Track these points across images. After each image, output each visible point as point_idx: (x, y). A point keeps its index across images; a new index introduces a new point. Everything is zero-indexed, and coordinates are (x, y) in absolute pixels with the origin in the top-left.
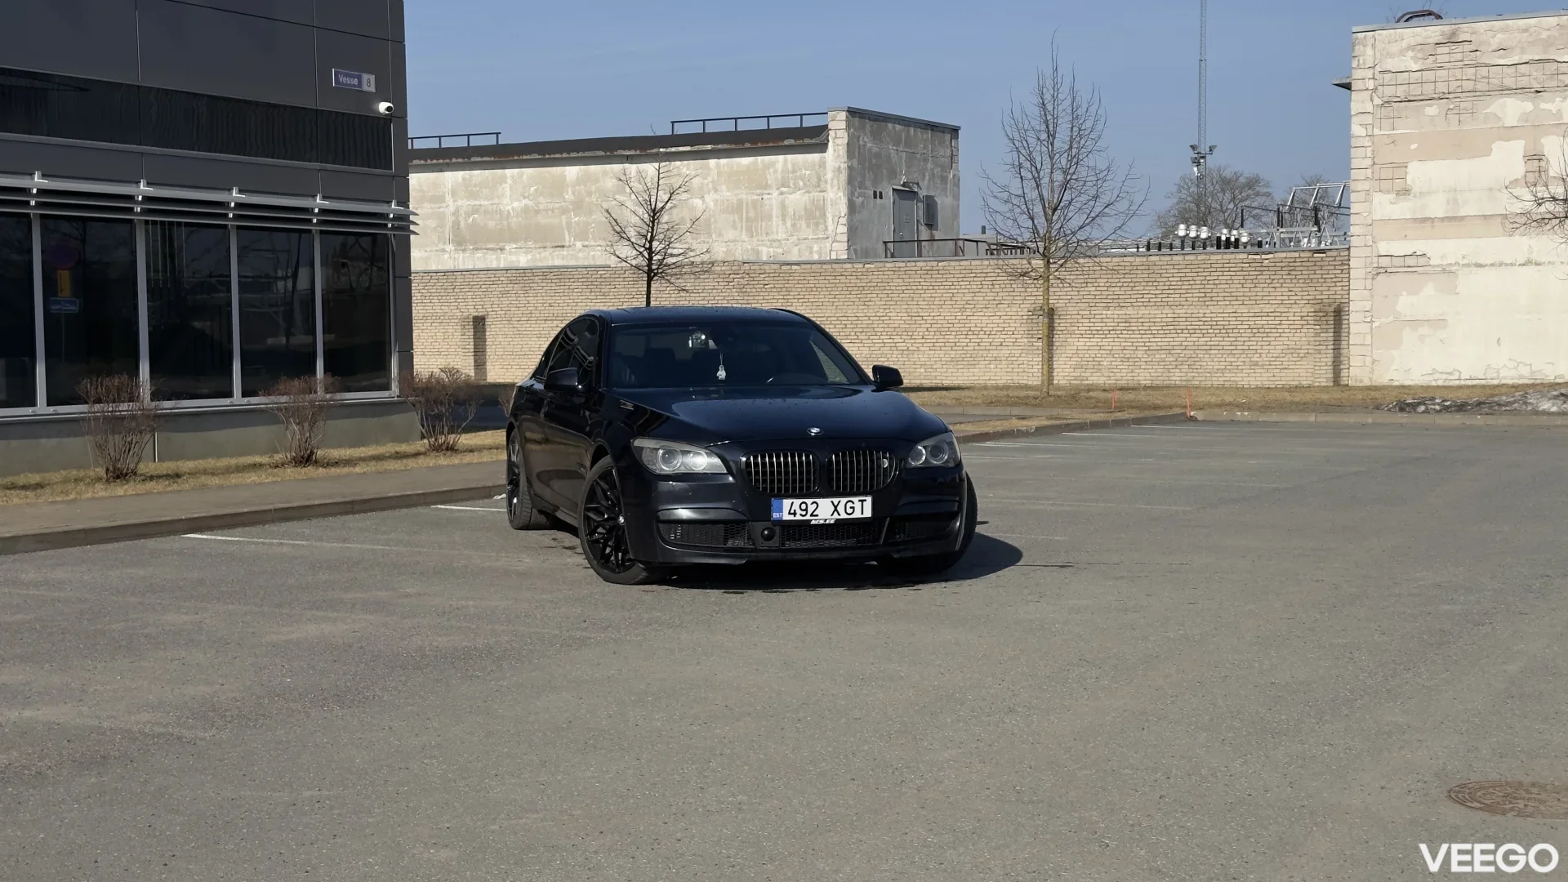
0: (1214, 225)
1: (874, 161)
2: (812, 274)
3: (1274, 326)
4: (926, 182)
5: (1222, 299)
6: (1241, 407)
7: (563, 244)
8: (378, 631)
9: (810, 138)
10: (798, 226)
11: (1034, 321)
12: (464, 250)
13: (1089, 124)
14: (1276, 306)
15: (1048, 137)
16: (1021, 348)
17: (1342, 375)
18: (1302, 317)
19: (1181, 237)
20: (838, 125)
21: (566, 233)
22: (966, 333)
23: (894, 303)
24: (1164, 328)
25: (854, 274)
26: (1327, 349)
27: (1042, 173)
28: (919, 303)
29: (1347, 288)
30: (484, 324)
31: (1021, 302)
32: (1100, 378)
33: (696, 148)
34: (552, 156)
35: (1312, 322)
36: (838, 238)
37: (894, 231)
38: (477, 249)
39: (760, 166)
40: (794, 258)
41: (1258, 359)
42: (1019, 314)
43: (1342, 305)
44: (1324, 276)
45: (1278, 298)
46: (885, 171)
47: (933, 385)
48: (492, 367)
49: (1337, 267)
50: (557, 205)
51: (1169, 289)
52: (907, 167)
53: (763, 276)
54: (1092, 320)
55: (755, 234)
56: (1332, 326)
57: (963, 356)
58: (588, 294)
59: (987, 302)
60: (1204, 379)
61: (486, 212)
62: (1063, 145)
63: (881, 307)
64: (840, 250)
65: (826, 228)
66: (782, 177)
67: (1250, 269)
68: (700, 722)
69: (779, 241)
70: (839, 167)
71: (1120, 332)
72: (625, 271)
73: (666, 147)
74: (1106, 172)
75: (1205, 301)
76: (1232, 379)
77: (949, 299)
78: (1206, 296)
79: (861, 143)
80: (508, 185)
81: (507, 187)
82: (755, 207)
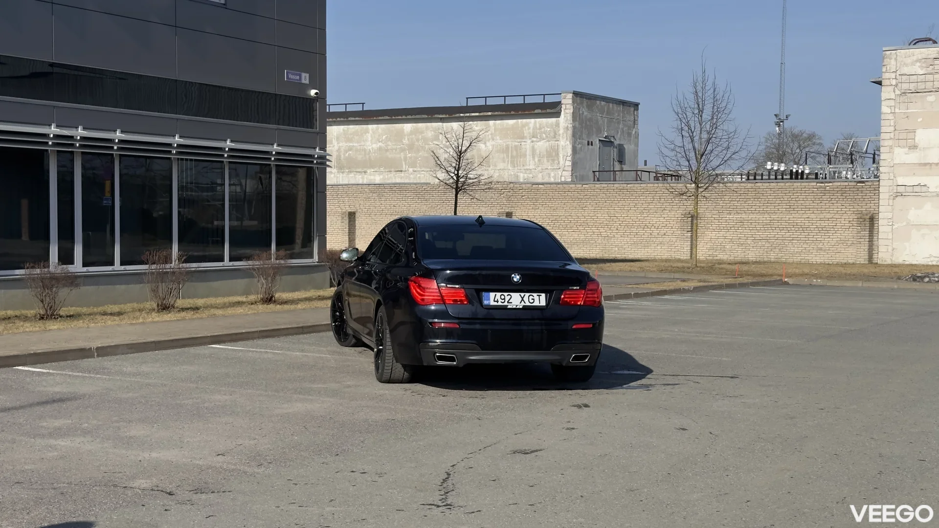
0: (787, 162)
1: (588, 123)
2: (551, 190)
3: (832, 227)
4: (619, 136)
5: (800, 209)
6: (816, 276)
7: (402, 169)
8: (338, 408)
9: (551, 109)
10: (542, 161)
11: (685, 221)
12: (343, 173)
13: (724, 104)
14: (834, 214)
15: (699, 112)
16: (676, 237)
17: (874, 257)
18: (850, 221)
19: (768, 170)
20: (567, 101)
21: (404, 163)
22: (643, 227)
23: (600, 208)
24: (764, 226)
25: (576, 190)
26: (865, 241)
27: (695, 134)
28: (615, 209)
29: (877, 204)
30: (355, 217)
31: (677, 209)
32: (725, 256)
33: (482, 114)
34: (397, 118)
35: (856, 225)
36: (566, 169)
37: (599, 165)
38: (351, 172)
39: (520, 125)
40: (540, 181)
41: (822, 247)
42: (676, 216)
43: (874, 215)
44: (863, 197)
45: (835, 209)
46: (594, 129)
47: (623, 258)
48: (359, 242)
49: (872, 192)
50: (399, 146)
51: (768, 203)
52: (607, 127)
53: (522, 191)
54: (720, 221)
55: (516, 165)
56: (868, 227)
57: (642, 241)
58: (417, 200)
59: (657, 209)
60: (788, 257)
61: (357, 150)
62: (707, 117)
63: (592, 210)
64: (567, 176)
65: (559, 163)
66: (533, 133)
67: (818, 192)
68: (542, 471)
69: (531, 170)
70: (568, 126)
71: (737, 228)
72: (439, 186)
73: (464, 113)
74: (733, 134)
75: (790, 211)
76: (806, 258)
77: (633, 206)
78: (790, 208)
79: (581, 112)
80: (370, 135)
81: (369, 135)
82: (516, 151)
